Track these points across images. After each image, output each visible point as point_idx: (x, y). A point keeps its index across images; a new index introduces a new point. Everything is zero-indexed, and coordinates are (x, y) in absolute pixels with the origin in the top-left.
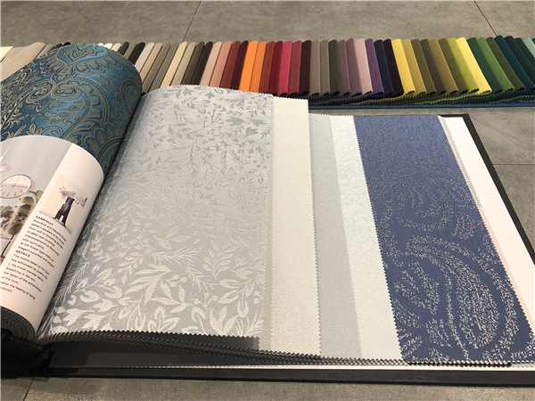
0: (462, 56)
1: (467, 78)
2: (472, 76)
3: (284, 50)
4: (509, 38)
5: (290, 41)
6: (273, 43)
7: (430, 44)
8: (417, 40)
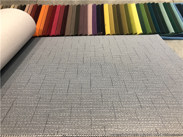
0: (132, 14)
1: (133, 26)
2: (135, 25)
3: (57, 10)
4: (153, 3)
5: (59, 5)
6: (52, 6)
7: (120, 7)
8: (115, 4)
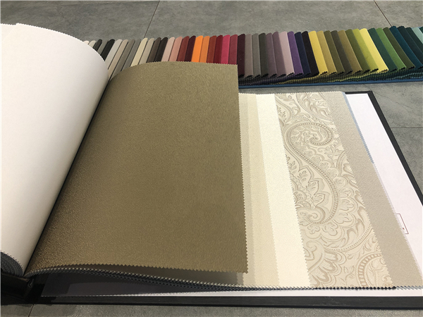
0: (364, 43)
1: (368, 61)
2: (372, 58)
3: (224, 42)
4: (401, 28)
5: (228, 36)
6: (215, 36)
7: (339, 34)
8: (329, 31)
